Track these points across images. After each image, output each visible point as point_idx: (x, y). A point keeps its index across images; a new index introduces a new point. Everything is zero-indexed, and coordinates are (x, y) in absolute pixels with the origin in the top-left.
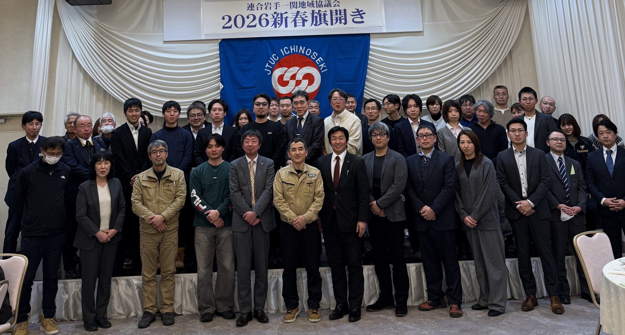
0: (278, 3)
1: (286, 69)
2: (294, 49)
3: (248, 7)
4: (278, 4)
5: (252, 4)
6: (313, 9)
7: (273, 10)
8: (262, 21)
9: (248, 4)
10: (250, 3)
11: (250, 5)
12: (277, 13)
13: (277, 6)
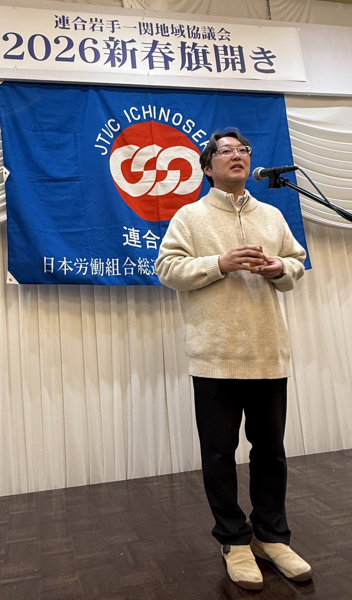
0: (117, 21)
1: (136, 148)
2: (150, 111)
3: (57, 21)
4: (115, 23)
5: (63, 17)
6: (182, 39)
7: (107, 33)
8: (85, 51)
9: (57, 17)
10: (60, 16)
11: (60, 19)
12: (115, 40)
13: (115, 26)
